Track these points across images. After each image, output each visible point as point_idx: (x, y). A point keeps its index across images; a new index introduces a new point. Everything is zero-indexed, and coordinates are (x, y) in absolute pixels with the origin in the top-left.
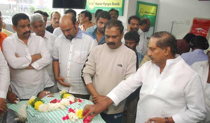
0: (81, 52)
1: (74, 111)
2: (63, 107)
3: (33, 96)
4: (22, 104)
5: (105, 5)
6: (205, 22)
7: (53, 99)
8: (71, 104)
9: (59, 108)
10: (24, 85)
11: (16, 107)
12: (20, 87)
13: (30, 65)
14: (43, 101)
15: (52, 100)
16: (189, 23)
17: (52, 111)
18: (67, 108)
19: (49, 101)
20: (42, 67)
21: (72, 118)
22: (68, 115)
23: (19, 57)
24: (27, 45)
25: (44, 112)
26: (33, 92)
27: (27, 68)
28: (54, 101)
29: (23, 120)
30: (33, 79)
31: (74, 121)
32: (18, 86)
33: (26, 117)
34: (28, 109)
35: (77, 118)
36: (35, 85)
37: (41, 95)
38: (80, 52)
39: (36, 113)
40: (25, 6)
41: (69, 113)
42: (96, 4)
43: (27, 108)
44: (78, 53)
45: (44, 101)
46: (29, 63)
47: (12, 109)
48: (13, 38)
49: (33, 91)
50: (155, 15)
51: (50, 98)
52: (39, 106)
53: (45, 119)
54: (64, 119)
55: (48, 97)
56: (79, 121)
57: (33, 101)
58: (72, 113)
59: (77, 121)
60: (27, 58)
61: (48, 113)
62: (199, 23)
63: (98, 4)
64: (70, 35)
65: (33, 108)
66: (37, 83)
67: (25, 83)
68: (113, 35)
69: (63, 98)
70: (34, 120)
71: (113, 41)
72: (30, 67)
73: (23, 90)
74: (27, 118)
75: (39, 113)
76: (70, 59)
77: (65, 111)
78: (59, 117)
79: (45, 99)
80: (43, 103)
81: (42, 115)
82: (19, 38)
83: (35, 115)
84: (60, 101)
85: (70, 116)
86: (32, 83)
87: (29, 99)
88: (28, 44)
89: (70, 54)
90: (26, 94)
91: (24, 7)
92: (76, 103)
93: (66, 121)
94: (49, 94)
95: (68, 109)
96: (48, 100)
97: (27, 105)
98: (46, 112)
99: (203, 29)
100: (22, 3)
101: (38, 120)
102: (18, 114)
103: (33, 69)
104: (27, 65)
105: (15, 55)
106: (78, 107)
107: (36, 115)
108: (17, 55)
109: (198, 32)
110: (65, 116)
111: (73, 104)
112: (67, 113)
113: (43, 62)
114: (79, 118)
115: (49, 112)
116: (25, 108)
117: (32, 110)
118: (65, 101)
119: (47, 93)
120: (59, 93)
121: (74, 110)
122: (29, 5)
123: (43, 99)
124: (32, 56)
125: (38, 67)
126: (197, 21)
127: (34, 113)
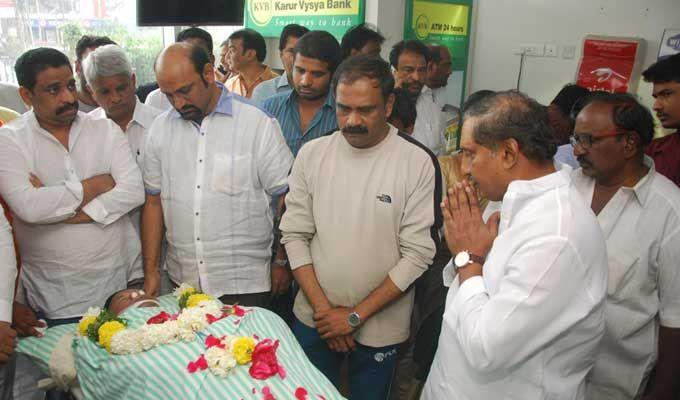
0: (233, 157)
1: (223, 342)
2: (187, 334)
3: (91, 309)
4: (60, 336)
5: (307, 7)
6: (618, 50)
7: (155, 312)
8: (210, 323)
9: (176, 336)
10: (64, 274)
11: (38, 346)
12: (48, 280)
13: (79, 210)
14: (125, 322)
15: (154, 315)
16: (570, 56)
17: (153, 347)
18: (200, 334)
19: (142, 320)
20: (117, 216)
21: (218, 363)
22: (203, 355)
23: (43, 186)
24: (68, 149)
25: (129, 353)
26: (91, 295)
27: (69, 221)
28: (159, 317)
29: (65, 385)
30: (92, 253)
31: (222, 371)
32: (44, 277)
33: (75, 373)
34: (78, 348)
35: (232, 363)
36: (100, 273)
37: (116, 303)
38: (230, 158)
39: (103, 357)
40: (47, 21)
41: (207, 348)
42: (277, 6)
43: (76, 344)
44: (223, 161)
45: (127, 320)
46: (77, 204)
47: (29, 352)
48: (22, 126)
49: (91, 291)
50: (465, 33)
51: (147, 310)
52: (114, 337)
53: (132, 373)
54: (192, 368)
55: (140, 307)
56: (238, 372)
57: (92, 322)
58: (214, 349)
59: (234, 373)
60: (68, 189)
61: (142, 354)
62: (602, 51)
63: (285, 7)
64: (193, 106)
65: (93, 345)
66: (105, 266)
67: (66, 268)
68: (361, 105)
69: (186, 307)
70: (99, 379)
71: (359, 122)
72: (79, 217)
73: (59, 291)
74: (76, 378)
75: (113, 357)
76: (199, 181)
77: (195, 344)
78: (176, 364)
79: (131, 313)
80: (126, 325)
81: (123, 363)
82: (42, 126)
83: (100, 366)
84: (177, 316)
85: (211, 358)
86: (88, 267)
87: (81, 318)
88: (71, 144)
89: (201, 167)
90: (71, 301)
91: (42, 24)
92: (226, 319)
93: (199, 373)
94: (141, 298)
95: (205, 338)
96: (138, 317)
97: (74, 338)
98: (137, 353)
99: (613, 69)
100: (35, 11)
101: (112, 378)
102: (47, 365)
103: (91, 221)
104: (70, 210)
105: (31, 181)
106: (233, 331)
107: (104, 365)
108: (36, 182)
109: (599, 80)
110: (196, 358)
111: (219, 321)
112: (201, 351)
113: (121, 200)
114: (238, 364)
115: (144, 351)
116: (70, 345)
117: (91, 351)
118: (194, 314)
119: (134, 295)
120: (175, 294)
121: (223, 338)
122: (60, 16)
123: (125, 315)
124: (83, 182)
125: (106, 213)
126: (597, 46)
127: (96, 358)
